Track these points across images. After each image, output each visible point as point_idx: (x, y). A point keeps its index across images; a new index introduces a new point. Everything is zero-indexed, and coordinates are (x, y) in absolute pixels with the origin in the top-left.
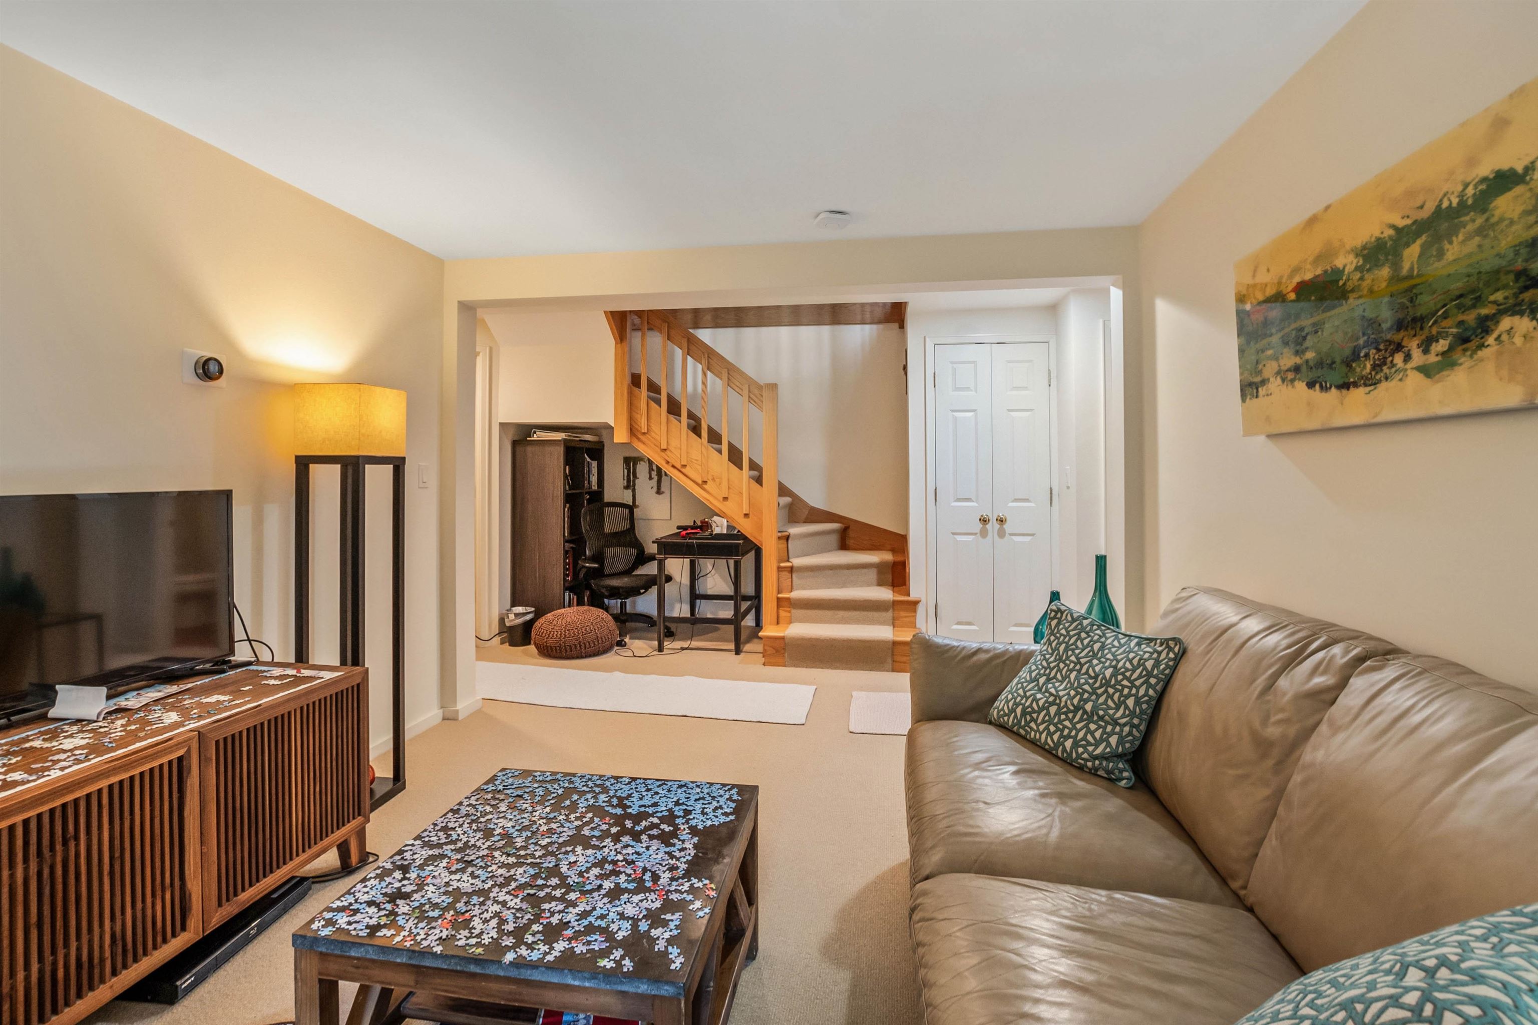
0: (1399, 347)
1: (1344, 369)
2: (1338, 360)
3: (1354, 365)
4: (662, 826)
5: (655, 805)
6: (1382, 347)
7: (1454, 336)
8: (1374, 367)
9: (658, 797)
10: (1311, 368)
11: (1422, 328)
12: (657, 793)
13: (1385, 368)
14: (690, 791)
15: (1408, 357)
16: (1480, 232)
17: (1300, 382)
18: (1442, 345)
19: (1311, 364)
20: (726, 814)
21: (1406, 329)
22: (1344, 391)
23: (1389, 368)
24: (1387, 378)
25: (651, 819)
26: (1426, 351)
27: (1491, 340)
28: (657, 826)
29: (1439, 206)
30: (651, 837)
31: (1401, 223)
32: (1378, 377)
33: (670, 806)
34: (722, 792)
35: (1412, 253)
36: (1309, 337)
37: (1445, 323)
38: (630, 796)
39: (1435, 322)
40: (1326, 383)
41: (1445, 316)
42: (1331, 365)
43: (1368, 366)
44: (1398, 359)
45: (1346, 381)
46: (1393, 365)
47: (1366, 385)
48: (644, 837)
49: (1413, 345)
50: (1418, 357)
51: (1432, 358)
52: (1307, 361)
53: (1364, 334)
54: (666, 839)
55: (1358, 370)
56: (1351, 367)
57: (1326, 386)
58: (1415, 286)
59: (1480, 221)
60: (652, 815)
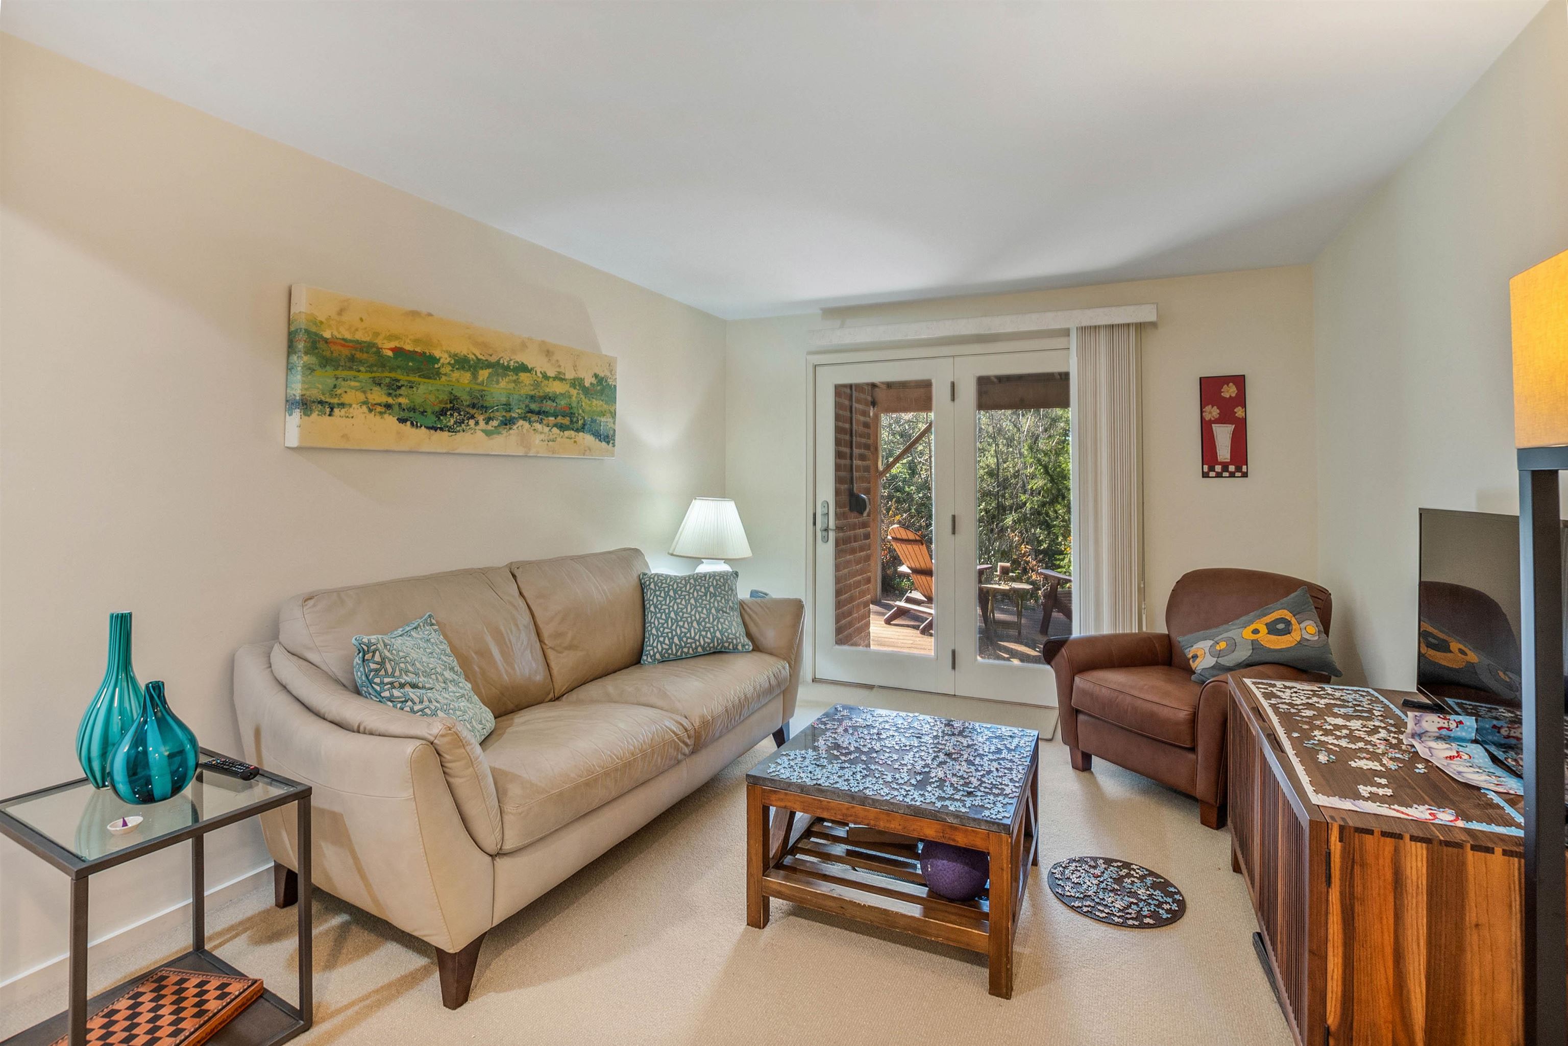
0: (473, 417)
1: (434, 418)
2: (429, 411)
3: (441, 418)
4: (838, 754)
5: (842, 768)
6: (462, 413)
7: (501, 421)
8: (455, 423)
9: (839, 774)
10: (404, 410)
11: (486, 412)
12: (840, 777)
13: (463, 425)
14: (809, 775)
15: (477, 423)
16: (515, 381)
17: (391, 416)
18: (495, 423)
19: (403, 406)
20: (787, 755)
21: (477, 409)
22: (432, 431)
23: (466, 426)
24: (464, 431)
25: (846, 759)
26: (487, 423)
27: (515, 427)
28: (842, 754)
29: (499, 360)
30: (847, 748)
31: (480, 357)
32: (458, 429)
33: (830, 767)
34: (782, 771)
35: (484, 374)
36: (403, 388)
37: (497, 414)
38: (864, 777)
39: (492, 412)
40: (417, 422)
41: (497, 410)
42: (423, 413)
43: (452, 421)
44: (472, 422)
45: (435, 425)
46: (468, 425)
47: (449, 431)
48: (852, 749)
49: (481, 419)
50: (482, 423)
51: (489, 427)
52: (400, 404)
53: (451, 403)
54: (837, 746)
55: (444, 421)
56: (439, 418)
57: (417, 424)
58: (484, 390)
59: (515, 377)
60: (845, 761)
